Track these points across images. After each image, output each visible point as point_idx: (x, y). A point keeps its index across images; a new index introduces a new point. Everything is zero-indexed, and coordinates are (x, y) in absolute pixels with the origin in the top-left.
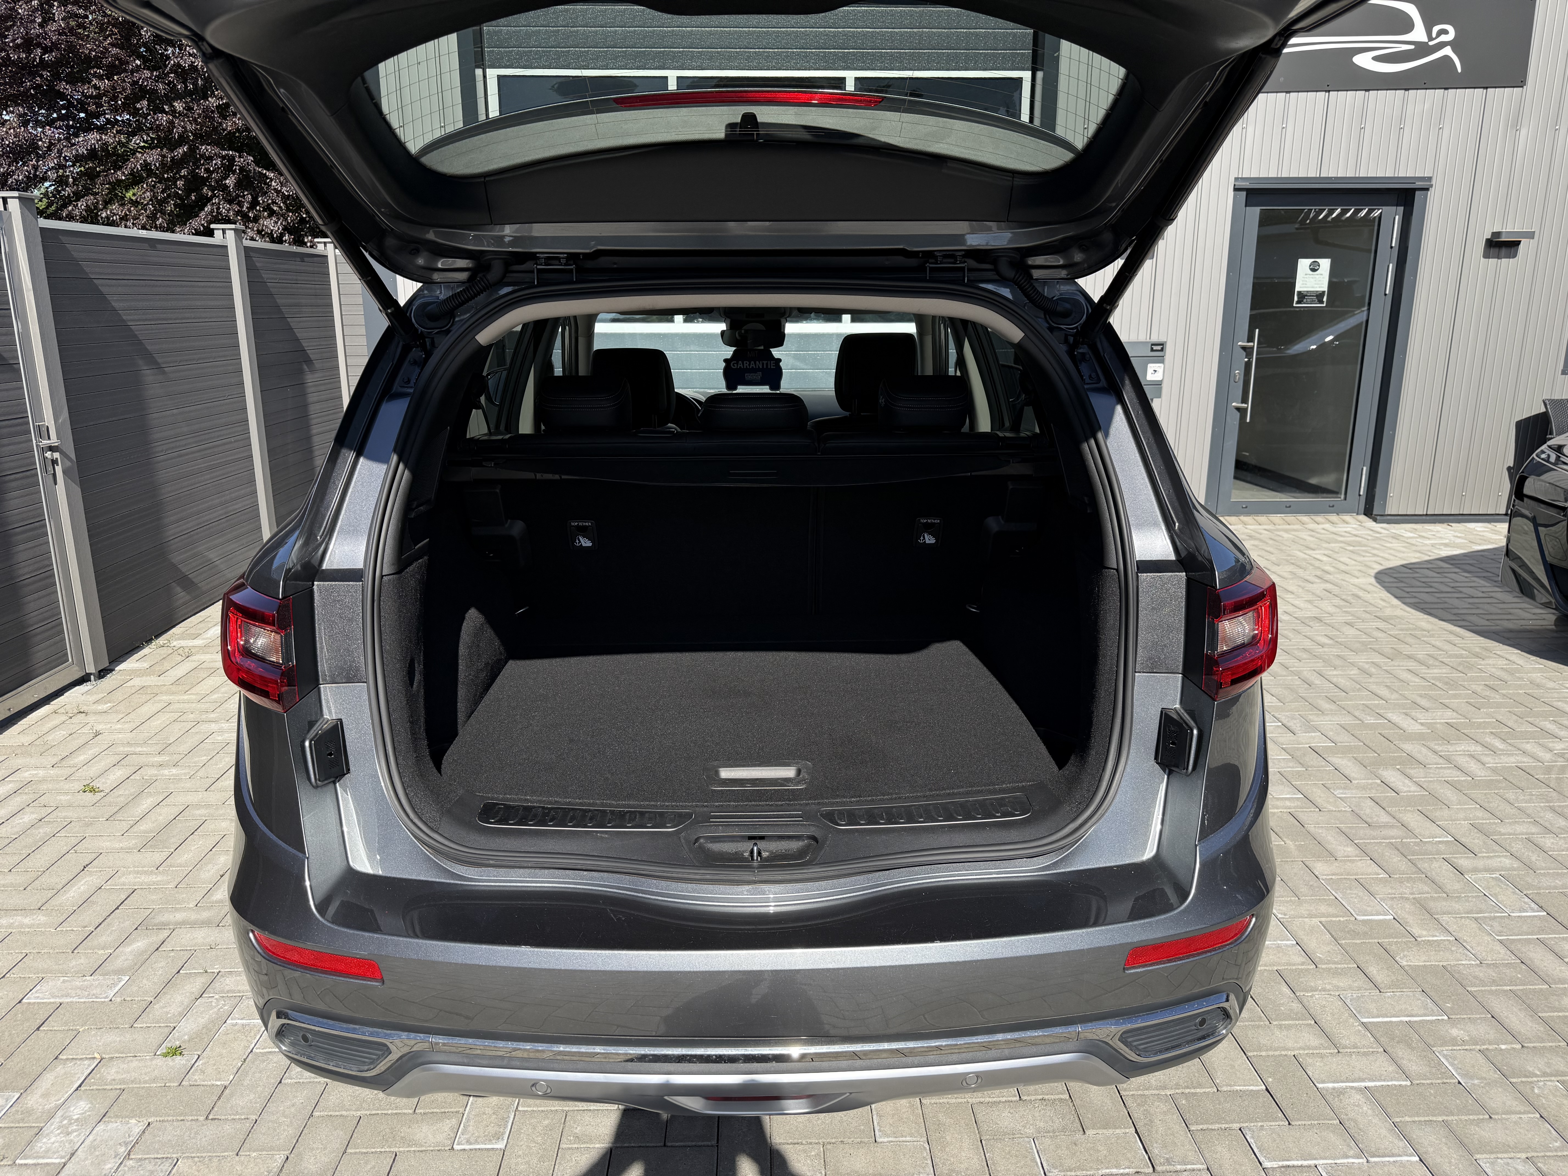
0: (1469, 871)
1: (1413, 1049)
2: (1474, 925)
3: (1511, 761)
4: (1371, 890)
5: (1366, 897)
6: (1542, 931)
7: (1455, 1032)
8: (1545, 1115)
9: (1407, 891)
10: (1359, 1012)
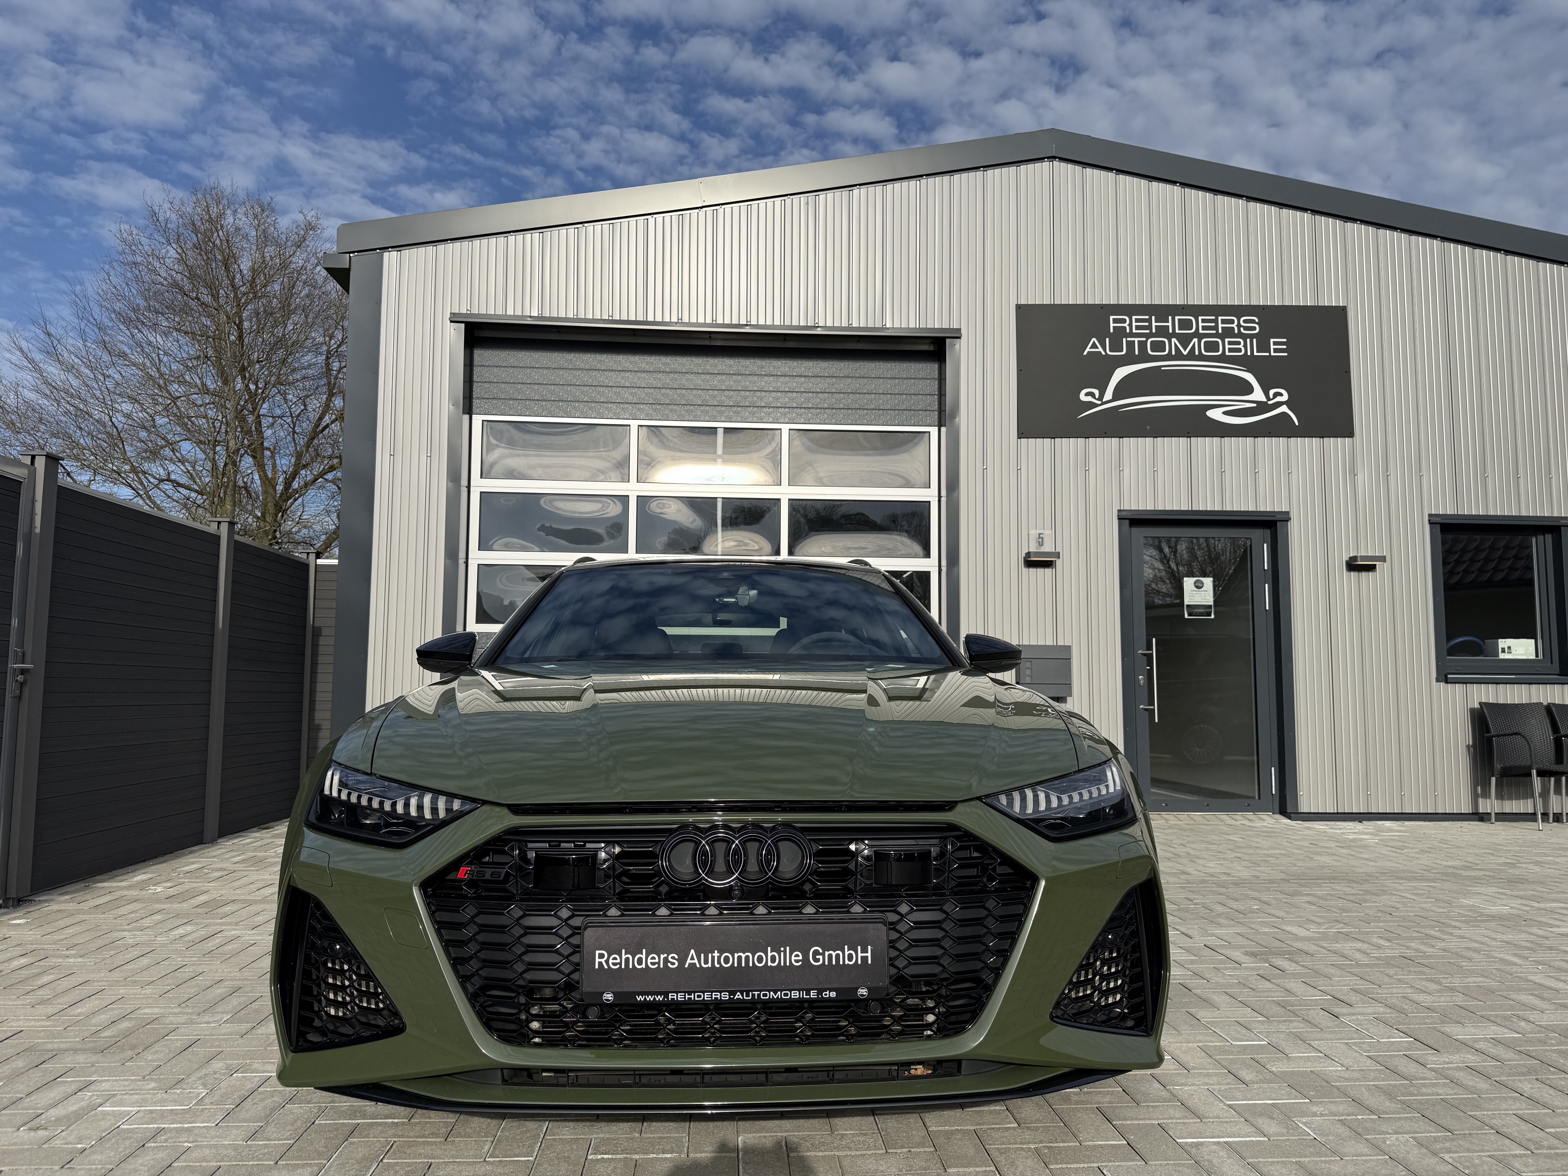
0: (1344, 1015)
1: (1273, 1119)
2: (1344, 1047)
3: (1396, 953)
4: (1249, 1027)
5: (1244, 1031)
6: (1409, 1050)
7: (1314, 1109)
8: (1394, 1156)
9: (1284, 1027)
10: (1225, 1098)
